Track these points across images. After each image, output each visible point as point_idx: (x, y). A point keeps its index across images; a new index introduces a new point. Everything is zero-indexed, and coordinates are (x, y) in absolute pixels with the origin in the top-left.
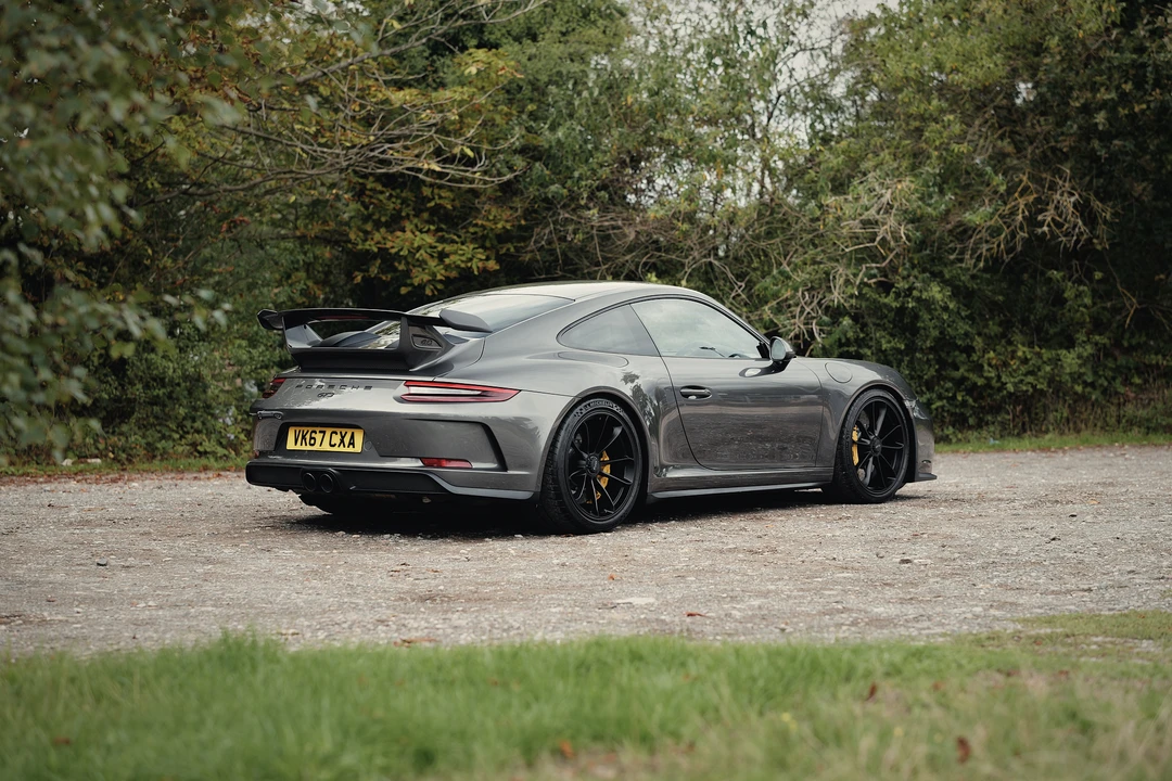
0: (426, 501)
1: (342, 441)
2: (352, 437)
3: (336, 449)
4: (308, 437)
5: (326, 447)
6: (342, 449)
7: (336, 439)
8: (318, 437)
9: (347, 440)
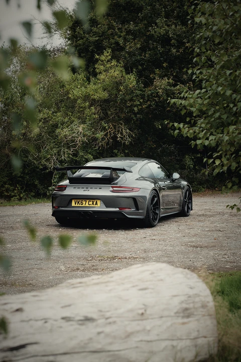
0: (116, 219)
1: (93, 203)
2: (96, 202)
3: (91, 206)
4: (80, 202)
5: (87, 205)
6: (93, 205)
7: (91, 203)
8: (84, 202)
9: (95, 203)
